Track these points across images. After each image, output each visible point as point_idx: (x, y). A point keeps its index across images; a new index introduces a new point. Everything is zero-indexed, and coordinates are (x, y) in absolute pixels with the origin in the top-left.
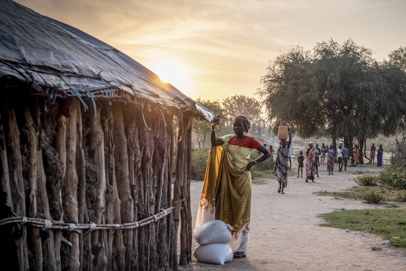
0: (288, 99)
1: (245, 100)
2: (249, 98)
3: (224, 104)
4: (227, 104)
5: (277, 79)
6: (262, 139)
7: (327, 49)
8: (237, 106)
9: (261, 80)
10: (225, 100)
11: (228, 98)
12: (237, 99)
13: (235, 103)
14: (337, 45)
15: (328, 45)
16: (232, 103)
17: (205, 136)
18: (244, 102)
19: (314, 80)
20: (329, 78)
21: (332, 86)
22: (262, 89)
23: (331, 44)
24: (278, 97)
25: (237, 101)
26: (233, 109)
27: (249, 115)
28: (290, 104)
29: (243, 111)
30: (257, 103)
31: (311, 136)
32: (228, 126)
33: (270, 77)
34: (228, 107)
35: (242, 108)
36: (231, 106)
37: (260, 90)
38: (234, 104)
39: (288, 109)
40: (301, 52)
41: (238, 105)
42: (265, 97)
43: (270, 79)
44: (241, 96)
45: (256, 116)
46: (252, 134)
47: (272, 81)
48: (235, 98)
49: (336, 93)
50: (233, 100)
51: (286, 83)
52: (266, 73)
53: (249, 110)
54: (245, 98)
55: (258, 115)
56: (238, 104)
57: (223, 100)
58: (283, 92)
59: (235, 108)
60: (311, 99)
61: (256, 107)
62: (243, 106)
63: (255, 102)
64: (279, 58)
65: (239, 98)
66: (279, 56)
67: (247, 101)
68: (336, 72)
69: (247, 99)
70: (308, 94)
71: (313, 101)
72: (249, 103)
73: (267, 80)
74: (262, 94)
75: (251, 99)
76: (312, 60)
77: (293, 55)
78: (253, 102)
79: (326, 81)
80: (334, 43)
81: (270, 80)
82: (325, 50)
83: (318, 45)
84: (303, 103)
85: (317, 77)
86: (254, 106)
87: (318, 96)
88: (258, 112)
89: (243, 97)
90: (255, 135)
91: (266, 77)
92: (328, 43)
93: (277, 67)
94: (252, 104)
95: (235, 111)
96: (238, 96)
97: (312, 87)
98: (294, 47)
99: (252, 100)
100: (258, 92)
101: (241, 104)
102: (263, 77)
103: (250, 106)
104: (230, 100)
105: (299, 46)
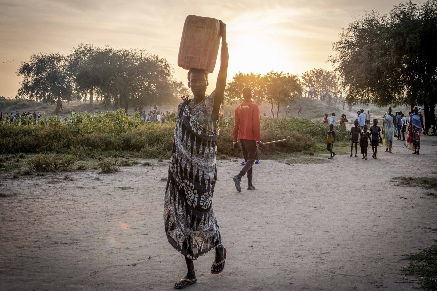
0: (362, 65)
1: (323, 74)
2: (327, 72)
3: (303, 78)
4: (306, 77)
5: (351, 45)
6: (338, 109)
7: (405, 12)
8: (315, 79)
9: (334, 47)
10: (304, 73)
11: (307, 72)
12: (316, 72)
13: (313, 76)
14: (416, 7)
15: (406, 7)
16: (311, 76)
17: (279, 107)
18: (322, 75)
19: (391, 43)
20: (408, 40)
21: (411, 48)
22: (334, 56)
23: (410, 6)
24: (351, 64)
25: (315, 74)
26: (312, 82)
27: (327, 87)
28: (364, 71)
29: (321, 83)
30: (334, 75)
31: (388, 104)
32: (305, 98)
33: (343, 43)
34: (307, 80)
35: (320, 81)
36: (310, 80)
37: (332, 57)
38: (312, 78)
39: (362, 76)
40: (376, 18)
41: (317, 79)
42: (338, 65)
43: (342, 45)
44: (319, 70)
45: (334, 88)
46: (328, 105)
47: (345, 47)
48: (313, 72)
49: (416, 57)
50: (312, 73)
51: (360, 48)
52: (338, 39)
53: (327, 83)
54: (323, 71)
55: (335, 87)
56: (316, 77)
57: (303, 74)
58: (357, 59)
59: (314, 81)
60: (387, 64)
61: (334, 79)
62: (321, 79)
63: (333, 75)
64: (353, 24)
65: (317, 71)
66: (353, 23)
67: (325, 75)
68: (416, 34)
69: (324, 72)
70: (385, 59)
71: (390, 67)
72: (326, 76)
73: (340, 46)
74: (334, 61)
75: (328, 72)
76: (388, 24)
77: (368, 20)
78: (331, 75)
79: (404, 44)
80: (413, 5)
81: (343, 47)
82: (402, 13)
83: (395, 7)
84: (378, 69)
85: (394, 40)
86: (332, 79)
87: (395, 60)
88: (336, 84)
89: (321, 71)
90: (332, 105)
91: (339, 43)
92: (407, 5)
93: (351, 33)
94: (329, 76)
95: (314, 84)
96: (316, 70)
97: (389, 51)
98: (369, 13)
99: (330, 73)
100: (331, 59)
101: (320, 77)
102: (336, 44)
103: (327, 79)
104: (309, 73)
105: (375, 11)
